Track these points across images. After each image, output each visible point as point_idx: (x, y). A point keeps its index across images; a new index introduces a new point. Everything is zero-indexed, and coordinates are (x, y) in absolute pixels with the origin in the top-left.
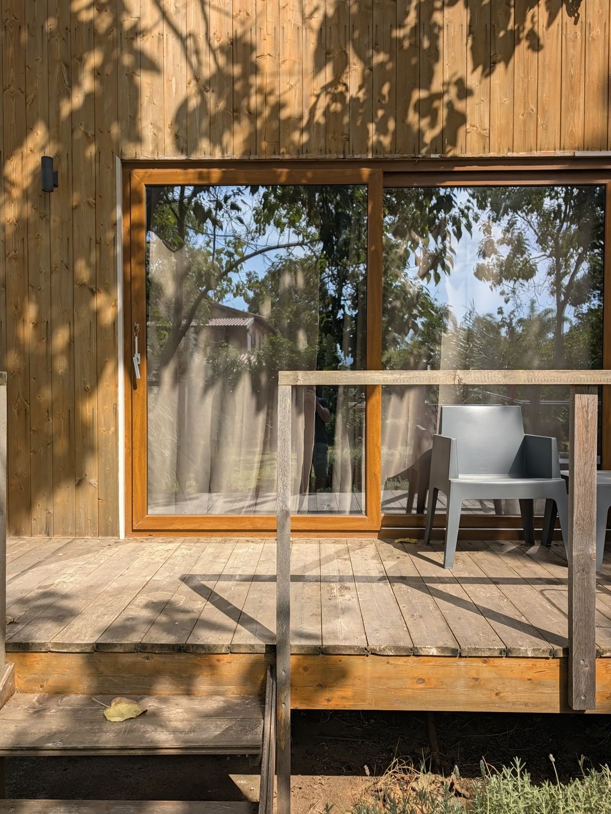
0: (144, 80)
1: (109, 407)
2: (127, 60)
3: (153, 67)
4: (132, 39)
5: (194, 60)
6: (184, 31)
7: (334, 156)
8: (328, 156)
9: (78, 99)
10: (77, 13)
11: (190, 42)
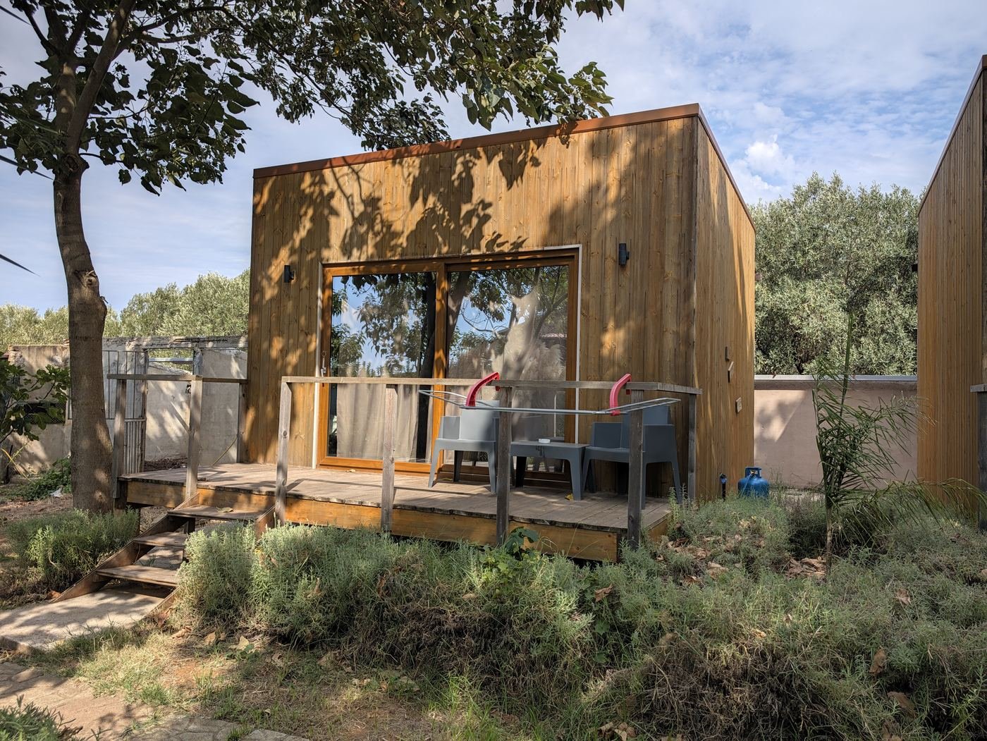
0: (333, 220)
1: (311, 396)
2: (326, 212)
3: (335, 213)
4: (329, 200)
5: (351, 208)
6: (348, 194)
7: (419, 257)
8: (416, 257)
9: (303, 233)
10: (304, 190)
11: (350, 199)
